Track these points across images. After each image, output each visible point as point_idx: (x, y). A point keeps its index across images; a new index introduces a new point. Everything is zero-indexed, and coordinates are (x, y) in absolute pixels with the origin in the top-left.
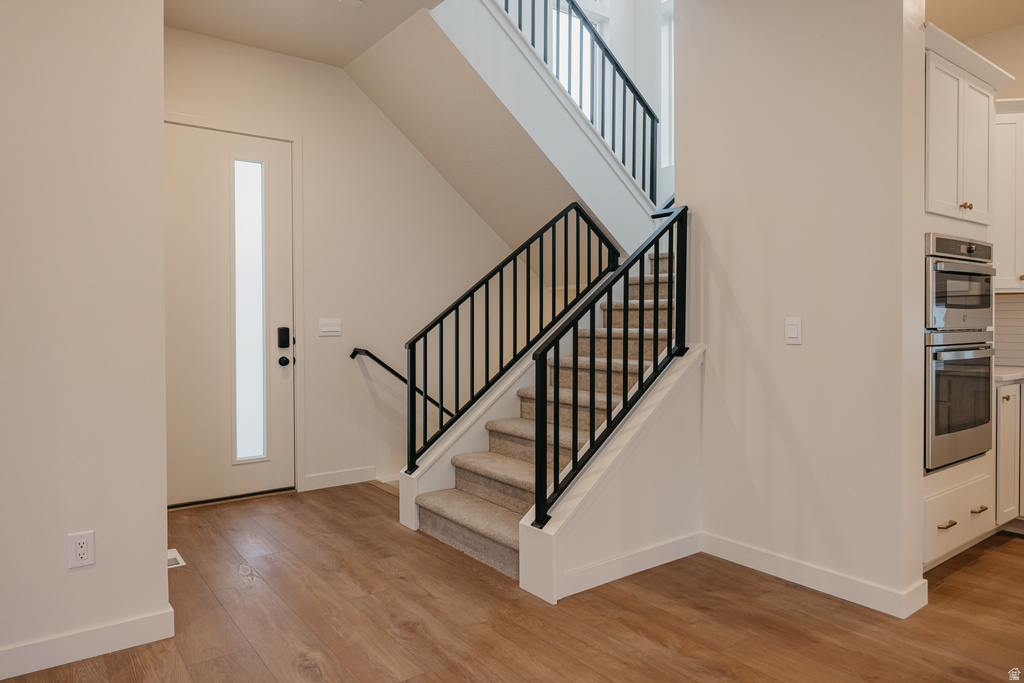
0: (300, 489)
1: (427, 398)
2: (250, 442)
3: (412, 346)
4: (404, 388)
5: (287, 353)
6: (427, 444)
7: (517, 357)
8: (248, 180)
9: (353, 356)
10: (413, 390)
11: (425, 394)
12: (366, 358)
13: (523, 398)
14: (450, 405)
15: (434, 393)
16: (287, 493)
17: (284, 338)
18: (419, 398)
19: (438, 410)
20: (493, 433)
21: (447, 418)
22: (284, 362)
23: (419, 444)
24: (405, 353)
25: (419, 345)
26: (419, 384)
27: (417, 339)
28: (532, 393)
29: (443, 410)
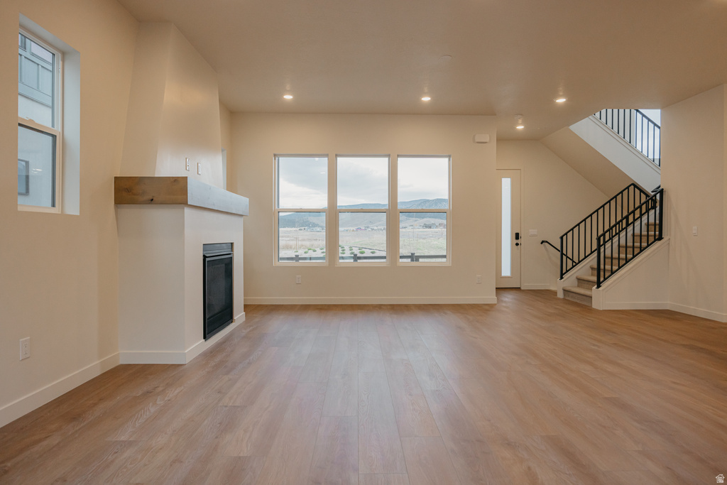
0: (522, 288)
1: (567, 257)
2: (506, 271)
3: (562, 238)
4: (559, 253)
5: (518, 241)
6: (567, 271)
7: (592, 252)
8: (506, 184)
9: (542, 243)
10: (562, 254)
11: (566, 255)
12: (546, 244)
13: (592, 269)
14: (576, 260)
15: (570, 255)
16: (518, 289)
17: (517, 236)
18: (564, 257)
19: (571, 262)
20: (579, 280)
21: (574, 264)
22: (517, 244)
23: (564, 271)
24: (560, 240)
25: (565, 237)
26: (565, 252)
27: (564, 235)
28: (596, 266)
29: (573, 262)
